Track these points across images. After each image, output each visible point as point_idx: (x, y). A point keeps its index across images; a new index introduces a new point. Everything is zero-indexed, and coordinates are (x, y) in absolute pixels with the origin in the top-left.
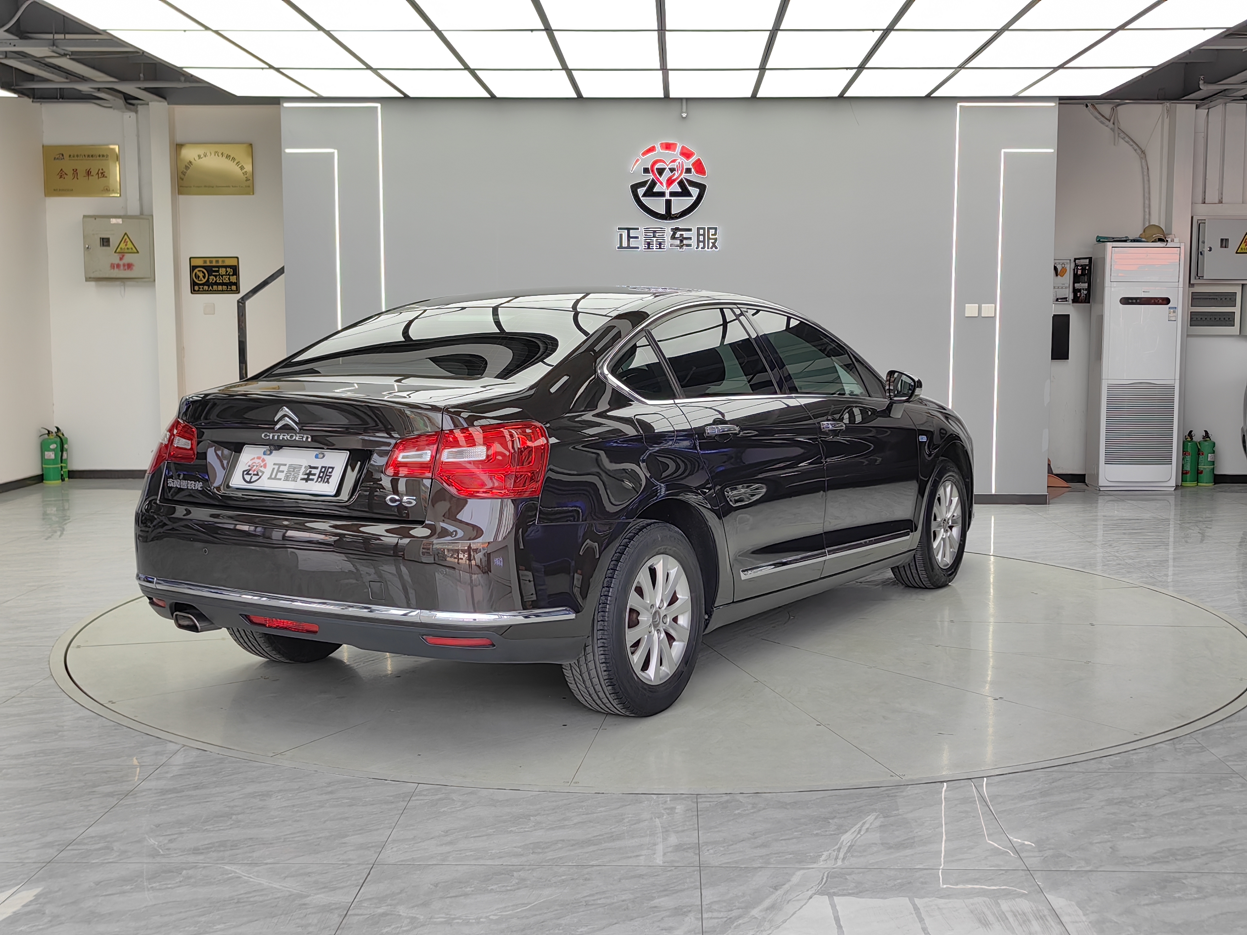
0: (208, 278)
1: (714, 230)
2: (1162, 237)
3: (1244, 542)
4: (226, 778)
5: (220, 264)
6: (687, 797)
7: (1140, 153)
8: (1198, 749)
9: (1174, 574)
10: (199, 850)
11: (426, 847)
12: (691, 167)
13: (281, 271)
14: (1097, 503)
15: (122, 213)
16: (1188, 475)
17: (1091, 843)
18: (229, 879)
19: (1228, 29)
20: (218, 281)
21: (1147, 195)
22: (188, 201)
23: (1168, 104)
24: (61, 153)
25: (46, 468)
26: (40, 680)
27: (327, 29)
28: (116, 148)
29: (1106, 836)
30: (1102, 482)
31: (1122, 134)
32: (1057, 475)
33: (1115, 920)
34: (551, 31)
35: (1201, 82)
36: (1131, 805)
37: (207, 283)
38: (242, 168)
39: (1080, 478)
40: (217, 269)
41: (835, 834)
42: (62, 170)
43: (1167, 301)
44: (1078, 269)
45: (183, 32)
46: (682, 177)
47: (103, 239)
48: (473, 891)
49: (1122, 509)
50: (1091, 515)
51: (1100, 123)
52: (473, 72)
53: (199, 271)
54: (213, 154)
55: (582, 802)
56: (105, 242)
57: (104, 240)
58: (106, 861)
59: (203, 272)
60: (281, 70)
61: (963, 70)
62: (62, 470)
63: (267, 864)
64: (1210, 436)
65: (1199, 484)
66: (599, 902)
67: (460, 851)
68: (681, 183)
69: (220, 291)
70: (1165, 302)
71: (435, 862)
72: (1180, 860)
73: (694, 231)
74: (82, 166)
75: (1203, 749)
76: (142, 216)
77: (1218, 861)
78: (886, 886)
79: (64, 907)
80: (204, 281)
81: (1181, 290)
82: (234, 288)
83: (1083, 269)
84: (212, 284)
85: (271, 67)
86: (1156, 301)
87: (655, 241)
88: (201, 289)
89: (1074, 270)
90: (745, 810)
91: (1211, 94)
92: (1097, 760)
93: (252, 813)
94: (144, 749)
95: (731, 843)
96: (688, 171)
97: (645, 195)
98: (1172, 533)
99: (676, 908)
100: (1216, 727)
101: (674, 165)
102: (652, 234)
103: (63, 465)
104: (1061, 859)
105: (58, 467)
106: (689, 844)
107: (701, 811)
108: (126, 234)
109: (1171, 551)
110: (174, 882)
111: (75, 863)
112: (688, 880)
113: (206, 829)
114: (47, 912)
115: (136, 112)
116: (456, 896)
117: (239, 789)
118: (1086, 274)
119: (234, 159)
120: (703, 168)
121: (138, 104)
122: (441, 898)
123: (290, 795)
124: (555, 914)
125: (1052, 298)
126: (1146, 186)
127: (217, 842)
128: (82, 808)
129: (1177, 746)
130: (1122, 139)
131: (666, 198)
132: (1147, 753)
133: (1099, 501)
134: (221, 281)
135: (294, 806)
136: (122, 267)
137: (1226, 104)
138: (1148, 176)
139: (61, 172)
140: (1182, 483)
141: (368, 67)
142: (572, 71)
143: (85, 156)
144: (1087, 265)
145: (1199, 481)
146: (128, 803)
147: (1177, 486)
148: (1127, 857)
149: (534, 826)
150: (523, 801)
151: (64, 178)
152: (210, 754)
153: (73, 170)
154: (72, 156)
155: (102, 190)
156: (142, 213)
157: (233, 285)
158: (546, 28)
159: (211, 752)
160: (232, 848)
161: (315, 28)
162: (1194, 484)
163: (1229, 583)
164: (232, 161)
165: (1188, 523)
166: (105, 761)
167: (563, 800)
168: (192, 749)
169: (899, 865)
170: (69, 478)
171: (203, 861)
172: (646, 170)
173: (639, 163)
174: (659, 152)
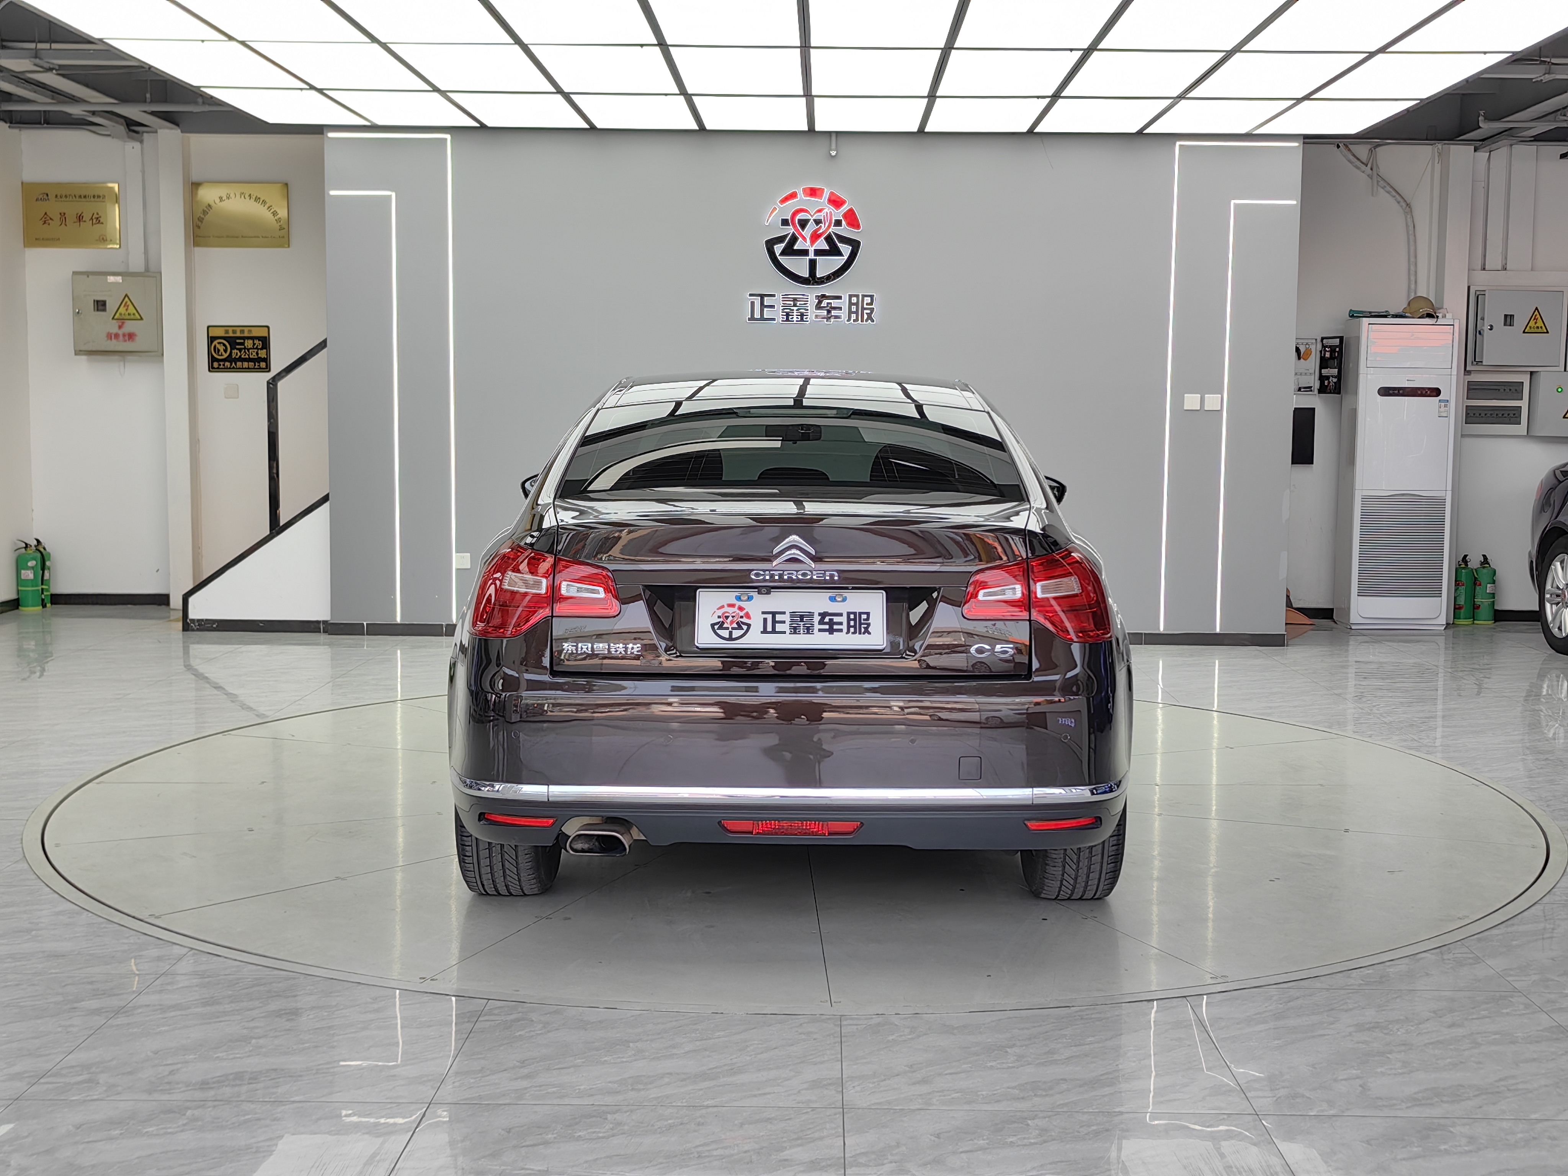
0: (231, 353)
1: (869, 298)
2: (1431, 311)
3: (1530, 696)
4: (246, 991)
5: (246, 334)
6: (828, 1019)
7: (1405, 206)
8: (1471, 961)
9: (1443, 737)
10: (208, 1084)
11: (496, 1081)
12: (842, 218)
13: (323, 345)
14: (1348, 645)
15: (122, 269)
16: (1462, 611)
17: (1336, 1080)
18: (245, 1122)
19: (1514, 53)
20: (243, 356)
21: (1412, 259)
22: (205, 255)
23: (1440, 146)
24: (46, 192)
25: (21, 590)
26: (9, 864)
27: (383, 41)
28: (116, 186)
29: (1354, 1071)
30: (1354, 618)
31: (1382, 182)
32: (1299, 609)
34: (665, 47)
35: (1481, 118)
36: (1386, 1031)
37: (229, 359)
38: (275, 214)
39: (1326, 614)
40: (242, 341)
41: (1014, 1067)
42: (46, 213)
43: (1436, 392)
44: (1325, 351)
45: (200, 42)
46: (830, 230)
47: (98, 301)
48: (555, 1138)
49: (1379, 653)
50: (1341, 660)
51: (1355, 169)
52: (567, 96)
53: (219, 343)
54: (238, 196)
55: (696, 1024)
56: (100, 305)
57: (99, 303)
58: (88, 1098)
59: (224, 345)
60: (325, 92)
61: (1183, 102)
62: (42, 593)
63: (294, 1102)
64: (1489, 561)
65: (1476, 622)
66: (715, 1153)
67: (540, 1086)
68: (829, 239)
69: (246, 368)
70: (1434, 393)
71: (507, 1101)
72: (1447, 1102)
73: (845, 298)
74: (72, 209)
75: (1477, 960)
76: (148, 274)
77: (1494, 1104)
78: (1076, 1133)
79: (35, 1156)
80: (225, 355)
81: (1454, 378)
82: (263, 365)
83: (1333, 351)
84: (236, 360)
85: (312, 87)
86: (1424, 392)
87: (795, 311)
88: (222, 367)
89: (1321, 352)
90: (901, 1036)
91: (1490, 135)
92: (1344, 973)
93: (276, 1037)
94: (142, 953)
95: (883, 1078)
96: (838, 223)
97: (783, 253)
98: (1440, 683)
99: (812, 1162)
100: (1495, 931)
101: (817, 216)
102: (792, 303)
103: (44, 587)
104: (1298, 1100)
105: (38, 590)
106: (830, 1079)
107: (844, 1036)
108: (126, 295)
109: (1440, 707)
110: (175, 1125)
111: (50, 1100)
112: (828, 1126)
113: (218, 1057)
114: (12, 1163)
115: (141, 142)
116: (534, 1145)
117: (261, 1005)
118: (1336, 358)
119: (264, 202)
120: (858, 222)
121: (143, 132)
122: (515, 1147)
123: (327, 1014)
125: (1293, 387)
126: (1412, 248)
127: (231, 1074)
128: (60, 1029)
129: (1445, 957)
130: (1383, 188)
131: (810, 257)
132: (1407, 964)
133: (1351, 643)
134: (247, 356)
135: (330, 1027)
136: (121, 338)
137: (1511, 145)
138: (1415, 236)
139: (46, 216)
140: (1454, 621)
141: (435, 89)
142: (693, 97)
143: (75, 196)
144: (1337, 346)
145: (1475, 618)
146: (119, 1023)
147: (1448, 624)
148: (1381, 1099)
149: (634, 1055)
150: (621, 1023)
151: (49, 224)
152: (225, 960)
153: (61, 214)
154: (59, 197)
155: (97, 240)
156: (147, 270)
157: (262, 361)
158: (660, 43)
159: (226, 958)
160: (250, 1081)
161: (368, 40)
162: (1469, 621)
163: (1513, 748)
164: (263, 205)
165: (1461, 671)
166: (90, 968)
167: (671, 1022)
168: (202, 953)
169: (1094, 1107)
170: (52, 604)
171: (213, 1099)
172: (785, 222)
173: (775, 212)
174: (801, 199)
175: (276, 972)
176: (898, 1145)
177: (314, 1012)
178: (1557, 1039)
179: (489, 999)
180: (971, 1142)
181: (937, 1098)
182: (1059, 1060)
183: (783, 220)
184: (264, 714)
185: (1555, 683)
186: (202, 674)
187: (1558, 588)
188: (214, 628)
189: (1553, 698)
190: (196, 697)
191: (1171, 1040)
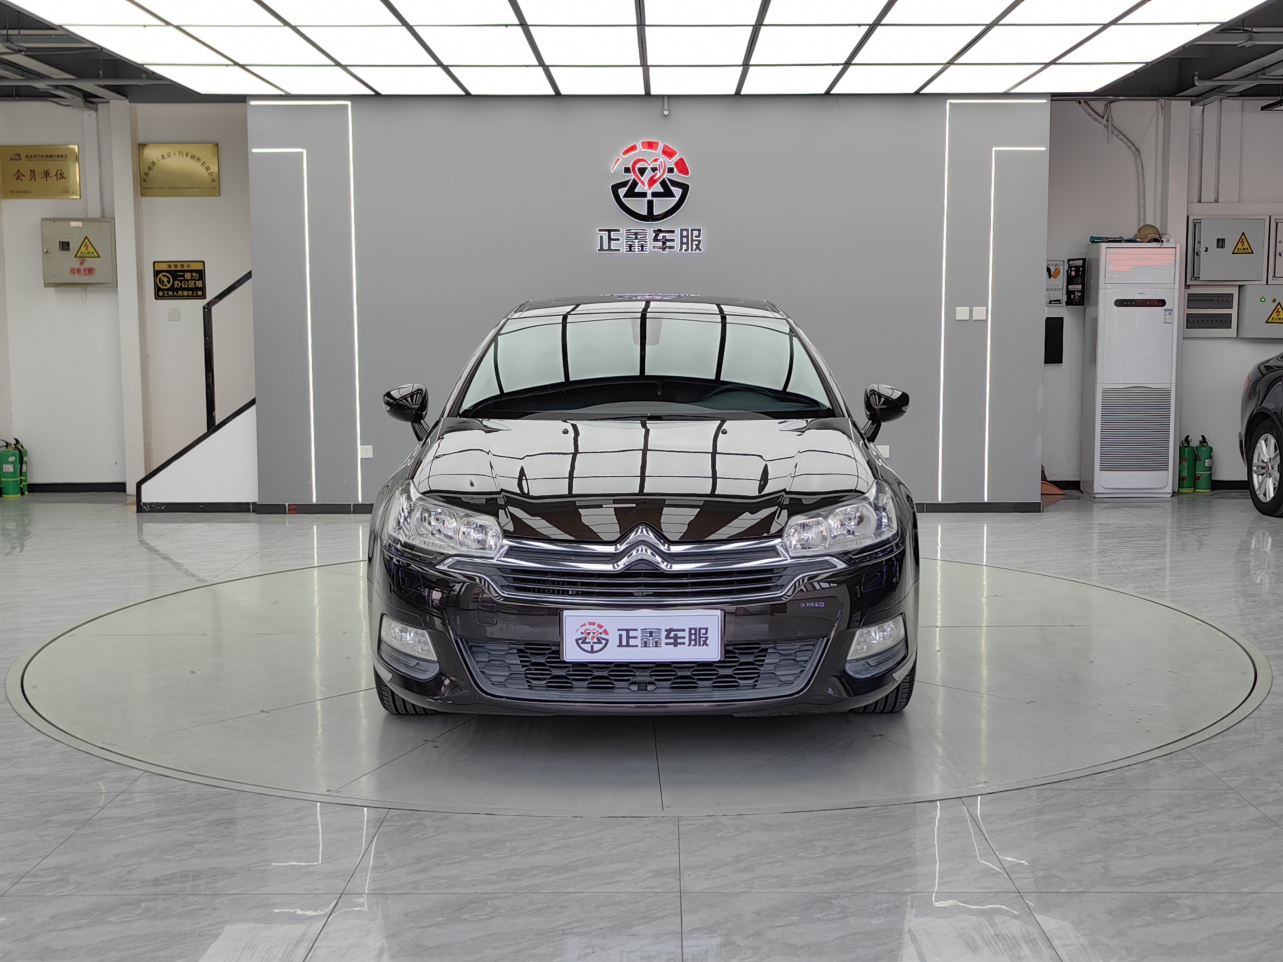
0: (173, 283)
1: (697, 232)
2: (1157, 237)
3: (1242, 550)
4: (190, 805)
5: (185, 268)
6: (669, 820)
7: (1135, 150)
8: (1193, 765)
9: (1171, 584)
10: (160, 880)
11: (397, 875)
12: (674, 166)
13: (248, 276)
14: (1092, 511)
15: (82, 216)
16: (1185, 481)
17: (1083, 864)
18: (190, 911)
19: (1222, 24)
20: (183, 286)
21: (1141, 194)
22: (150, 203)
23: (1162, 101)
24: (18, 153)
25: (4, 481)
27: (293, 24)
28: (76, 148)
29: (1098, 856)
30: (1097, 489)
31: (1116, 131)
32: (1051, 482)
33: (1107, 943)
34: (526, 27)
35: (1196, 78)
36: (1124, 823)
37: (172, 289)
38: (207, 169)
39: (1073, 486)
40: (183, 274)
41: (820, 857)
42: (18, 171)
43: (1162, 303)
44: (1071, 270)
45: (143, 27)
46: (664, 176)
47: (62, 242)
48: (445, 921)
49: (1118, 516)
50: (1086, 523)
51: (1093, 120)
52: (446, 68)
53: (163, 276)
54: (177, 154)
55: (560, 826)
56: (65, 246)
57: (64, 243)
58: (61, 894)
59: (168, 277)
60: (247, 67)
61: (952, 67)
62: (21, 483)
63: (230, 894)
64: (1207, 441)
65: (1197, 490)
66: (576, 931)
67: (432, 878)
68: (663, 183)
69: (185, 296)
70: (1161, 304)
71: (406, 891)
72: (1174, 879)
73: (678, 232)
74: (40, 166)
75: (1198, 764)
76: (103, 219)
77: (1212, 880)
78: (871, 910)
79: (17, 942)
80: (169, 286)
81: (1177, 291)
82: (200, 293)
83: (1077, 270)
84: (177, 290)
85: (236, 64)
86: (1152, 303)
87: (636, 243)
88: (166, 295)
89: (1067, 271)
90: (728, 833)
91: (1203, 92)
92: (1090, 777)
93: (215, 842)
94: (104, 776)
95: (713, 867)
96: (671, 170)
97: (626, 196)
98: (1168, 540)
99: (655, 936)
100: (1213, 741)
101: (656, 165)
102: (634, 236)
103: (22, 478)
104: (1052, 880)
105: (18, 481)
106: (670, 869)
107: (682, 834)
108: (86, 237)
109: (1168, 560)
110: (132, 915)
111: (29, 896)
112: (668, 907)
113: (168, 859)
115: (96, 110)
116: (427, 927)
117: (202, 816)
118: (1080, 276)
119: (199, 159)
120: (687, 169)
121: (98, 103)
122: (412, 928)
123: (256, 822)
124: (530, 944)
125: (1045, 300)
126: (1141, 185)
127: (179, 872)
128: (37, 839)
129: (1172, 762)
130: (1116, 136)
131: (648, 199)
132: (1141, 769)
133: (1095, 509)
134: (186, 286)
135: (259, 833)
136: (82, 272)
137: (1221, 100)
138: (1143, 175)
139: (18, 173)
140: (1178, 490)
141: (337, 64)
142: (550, 68)
143: (42, 156)
144: (1081, 267)
145: (1196, 487)
146: (86, 832)
147: (1174, 492)
148: (1120, 878)
149: (510, 852)
150: (498, 826)
151: (21, 180)
152: (173, 780)
153: (31, 171)
154: (29, 157)
155: (61, 192)
156: (103, 216)
157: (199, 290)
158: (522, 23)
159: (174, 778)
160: (194, 878)
161: (281, 24)
162: (1191, 490)
163: (1227, 592)
164: (197, 161)
165: (1185, 530)
166: (62, 789)
167: (540, 824)
168: (155, 775)
169: (886, 888)
170: (29, 492)
171: (163, 893)
172: (627, 170)
173: (619, 162)
174: (641, 151)
175: (216, 789)
176: (726, 922)
177: (246, 821)
178: (1264, 827)
179: (390, 809)
180: (785, 918)
181: (758, 883)
182: (857, 851)
183: (625, 168)
184: (204, 579)
185: (1261, 539)
186: (153, 547)
187: (1263, 461)
188: (163, 509)
189: (1260, 551)
190: (149, 566)
191: (949, 833)
